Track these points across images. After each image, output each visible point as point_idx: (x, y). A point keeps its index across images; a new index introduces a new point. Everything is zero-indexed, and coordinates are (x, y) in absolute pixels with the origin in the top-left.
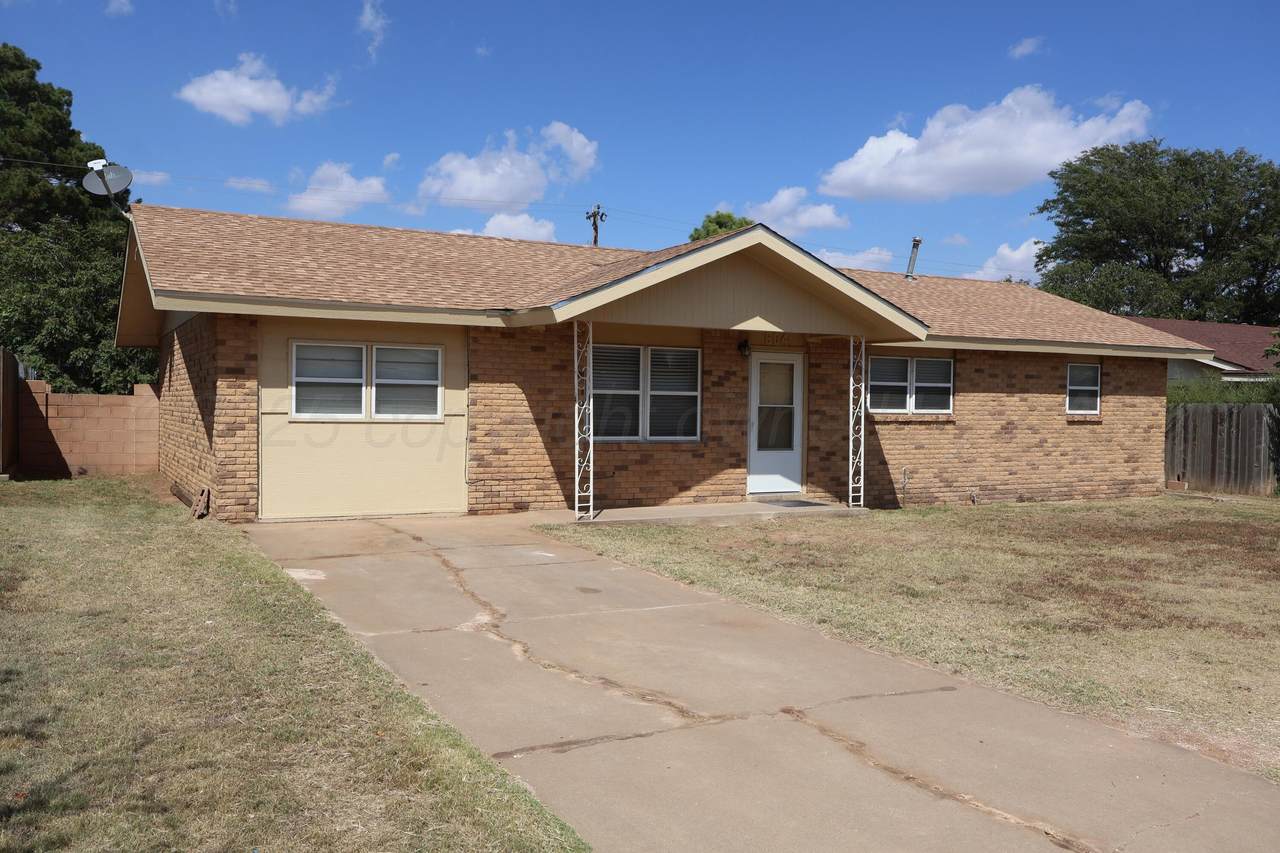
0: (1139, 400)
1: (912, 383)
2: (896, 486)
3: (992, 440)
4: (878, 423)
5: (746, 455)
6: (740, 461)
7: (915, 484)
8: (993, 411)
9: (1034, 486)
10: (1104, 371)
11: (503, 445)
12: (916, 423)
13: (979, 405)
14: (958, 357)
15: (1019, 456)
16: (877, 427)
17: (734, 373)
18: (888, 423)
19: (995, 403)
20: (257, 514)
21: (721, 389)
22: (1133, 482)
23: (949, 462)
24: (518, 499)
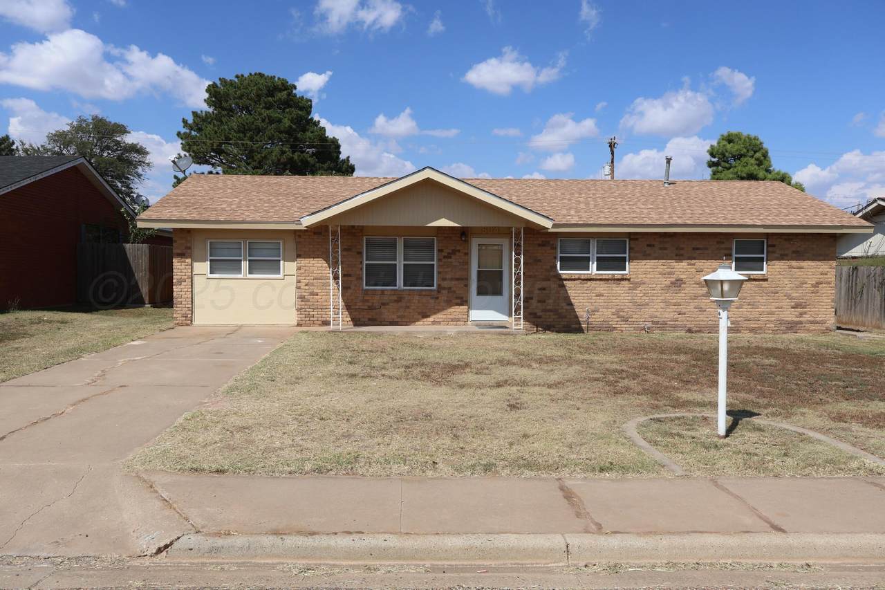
0: (805, 264)
1: (593, 253)
2: (580, 319)
3: (663, 291)
4: (566, 280)
5: (467, 297)
6: (463, 301)
7: (596, 319)
8: (664, 272)
9: (701, 323)
10: (769, 243)
11: (315, 291)
12: (596, 280)
13: (651, 268)
14: (632, 237)
15: (687, 302)
16: (565, 282)
17: (459, 251)
18: (574, 280)
19: (665, 267)
20: (191, 322)
21: (449, 260)
22: (801, 323)
23: (625, 305)
24: (325, 319)
